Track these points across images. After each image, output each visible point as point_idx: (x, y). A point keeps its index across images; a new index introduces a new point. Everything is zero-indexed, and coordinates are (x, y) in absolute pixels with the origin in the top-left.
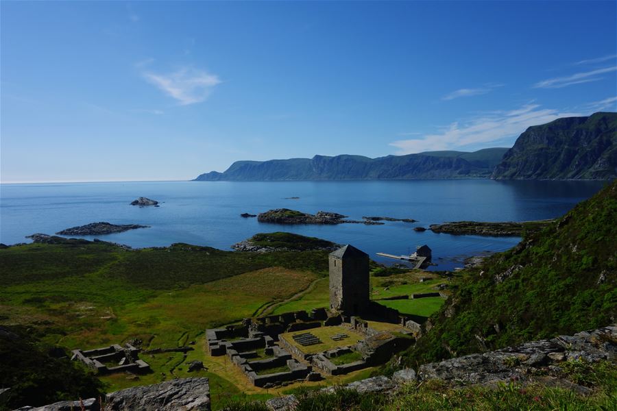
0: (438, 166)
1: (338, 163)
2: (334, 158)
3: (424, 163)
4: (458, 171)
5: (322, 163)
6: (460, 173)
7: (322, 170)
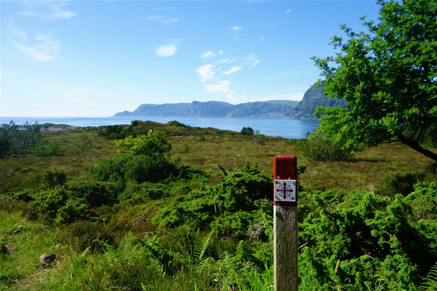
0: (272, 110)
1: (207, 106)
2: (205, 103)
3: (262, 108)
4: (284, 114)
5: (197, 106)
6: (285, 115)
7: (196, 111)
